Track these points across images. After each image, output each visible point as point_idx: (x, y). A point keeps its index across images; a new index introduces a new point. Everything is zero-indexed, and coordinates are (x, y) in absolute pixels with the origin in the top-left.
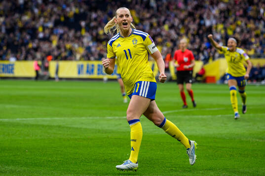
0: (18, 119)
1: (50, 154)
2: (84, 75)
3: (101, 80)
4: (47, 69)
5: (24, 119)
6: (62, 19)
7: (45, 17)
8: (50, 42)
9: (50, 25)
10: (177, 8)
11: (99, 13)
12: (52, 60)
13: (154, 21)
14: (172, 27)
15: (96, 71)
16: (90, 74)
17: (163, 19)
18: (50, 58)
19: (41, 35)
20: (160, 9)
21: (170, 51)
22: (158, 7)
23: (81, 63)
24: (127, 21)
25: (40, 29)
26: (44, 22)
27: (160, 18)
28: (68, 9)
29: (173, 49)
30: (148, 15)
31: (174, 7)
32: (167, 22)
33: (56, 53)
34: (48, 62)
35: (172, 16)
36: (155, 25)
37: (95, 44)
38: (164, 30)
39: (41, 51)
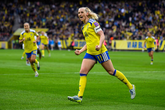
0: (95, 72)
1: (112, 92)
2: (131, 48)
3: (141, 51)
4: (110, 44)
5: (98, 72)
6: (119, 16)
7: (109, 16)
8: (112, 30)
9: (112, 20)
11: (140, 13)
12: (113, 39)
15: (138, 46)
16: (134, 47)
19: (107, 26)
23: (129, 41)
24: (82, 16)
25: (107, 22)
26: (109, 18)
33: (115, 36)
34: (111, 41)
37: (137, 31)
39: (107, 35)
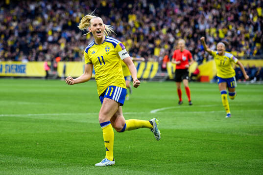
0: (30, 115)
1: (58, 147)
4: (55, 69)
5: (35, 115)
6: (70, 24)
7: (54, 22)
8: (59, 45)
9: (59, 29)
10: (174, 13)
12: (60, 61)
13: (153, 25)
14: (169, 31)
17: (161, 23)
18: (58, 59)
19: (50, 39)
20: (158, 14)
21: (167, 53)
22: (157, 12)
24: (100, 30)
25: (50, 33)
26: (53, 26)
27: (159, 22)
28: (75, 15)
29: (170, 51)
30: (147, 20)
31: (171, 12)
32: (165, 27)
33: (64, 55)
34: (57, 63)
35: (169, 20)
36: (154, 29)
38: (162, 34)
39: (50, 53)
